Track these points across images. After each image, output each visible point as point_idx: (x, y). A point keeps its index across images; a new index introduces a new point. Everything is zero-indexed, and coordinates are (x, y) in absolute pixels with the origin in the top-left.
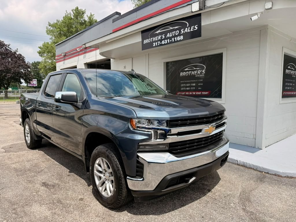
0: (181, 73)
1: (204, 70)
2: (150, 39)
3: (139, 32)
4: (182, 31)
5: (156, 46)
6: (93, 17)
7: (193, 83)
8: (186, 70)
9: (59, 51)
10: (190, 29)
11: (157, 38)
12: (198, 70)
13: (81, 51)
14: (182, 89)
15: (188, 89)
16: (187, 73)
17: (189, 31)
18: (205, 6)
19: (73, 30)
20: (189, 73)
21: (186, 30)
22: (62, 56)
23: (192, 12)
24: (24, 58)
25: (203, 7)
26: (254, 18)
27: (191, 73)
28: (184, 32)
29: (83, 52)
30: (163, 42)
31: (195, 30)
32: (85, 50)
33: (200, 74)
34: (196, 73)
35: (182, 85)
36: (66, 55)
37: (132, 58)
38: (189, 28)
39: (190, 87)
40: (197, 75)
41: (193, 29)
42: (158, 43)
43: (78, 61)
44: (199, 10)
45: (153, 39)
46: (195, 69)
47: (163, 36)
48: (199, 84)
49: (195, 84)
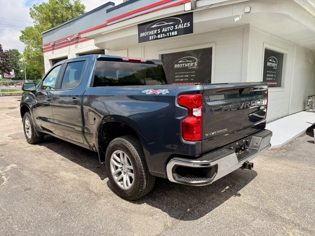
0: (175, 65)
1: (196, 63)
2: (146, 33)
3: (136, 25)
4: (176, 27)
5: (152, 40)
6: (80, 2)
7: (187, 74)
8: (180, 62)
9: (47, 40)
10: (183, 26)
11: (153, 32)
12: (191, 62)
13: (72, 40)
14: (176, 80)
15: (181, 80)
16: (181, 65)
17: (182, 27)
18: (196, 6)
19: (58, 15)
20: (183, 65)
21: (180, 26)
22: (51, 45)
23: (185, 11)
24: (1, 46)
25: (195, 7)
26: (237, 19)
27: (184, 65)
28: (178, 28)
29: (75, 41)
30: (159, 36)
31: (187, 26)
32: (77, 40)
33: (192, 66)
34: (189, 65)
35: (176, 77)
36: (55, 44)
37: (128, 50)
38: (182, 24)
39: (184, 78)
40: (190, 67)
41: (185, 26)
42: (154, 37)
43: (69, 51)
44: (191, 9)
45: (149, 33)
46: (188, 61)
47: (159, 31)
48: (192, 76)
49: (188, 75)
